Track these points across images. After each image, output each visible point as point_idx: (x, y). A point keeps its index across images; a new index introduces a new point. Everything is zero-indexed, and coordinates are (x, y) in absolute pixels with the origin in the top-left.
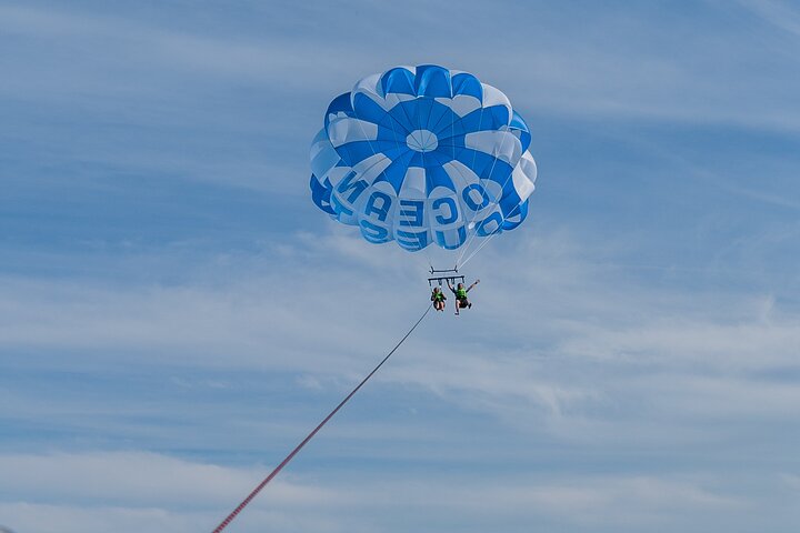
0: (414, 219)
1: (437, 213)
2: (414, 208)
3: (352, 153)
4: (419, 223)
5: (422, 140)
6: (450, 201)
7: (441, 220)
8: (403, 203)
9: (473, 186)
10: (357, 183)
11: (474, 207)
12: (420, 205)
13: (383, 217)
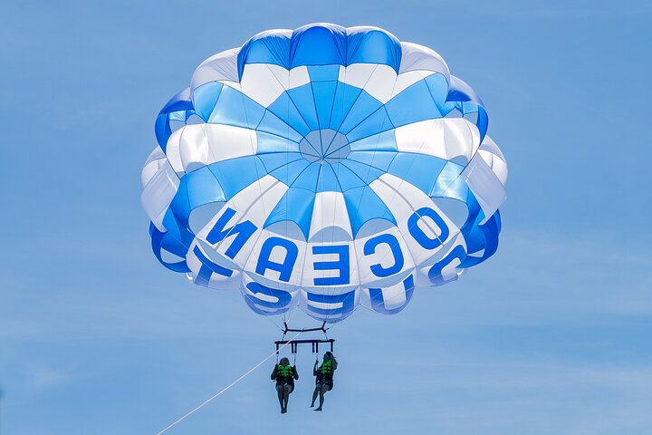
0: (335, 273)
1: (373, 260)
2: (335, 258)
4: (344, 278)
6: (391, 240)
7: (377, 270)
9: (426, 211)
10: (238, 228)
11: (427, 244)
12: (342, 250)
13: (285, 276)
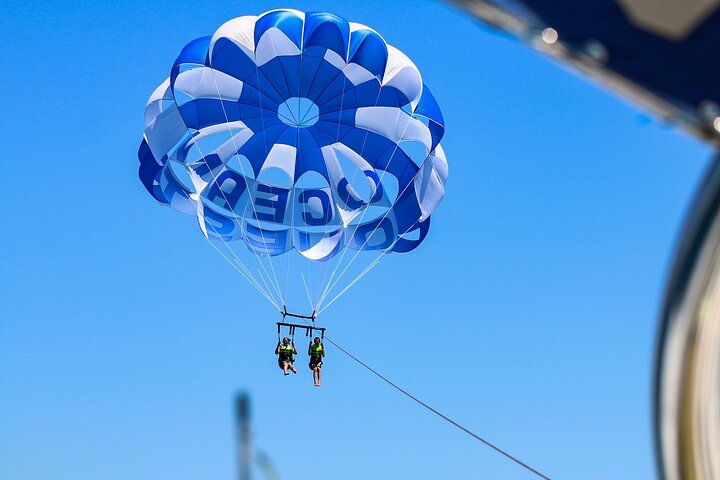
1: (304, 208)
2: (275, 198)
3: (202, 112)
5: (299, 112)
8: (262, 188)
12: (282, 192)
13: (231, 204)
